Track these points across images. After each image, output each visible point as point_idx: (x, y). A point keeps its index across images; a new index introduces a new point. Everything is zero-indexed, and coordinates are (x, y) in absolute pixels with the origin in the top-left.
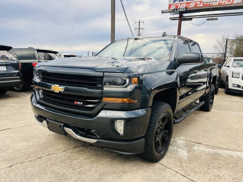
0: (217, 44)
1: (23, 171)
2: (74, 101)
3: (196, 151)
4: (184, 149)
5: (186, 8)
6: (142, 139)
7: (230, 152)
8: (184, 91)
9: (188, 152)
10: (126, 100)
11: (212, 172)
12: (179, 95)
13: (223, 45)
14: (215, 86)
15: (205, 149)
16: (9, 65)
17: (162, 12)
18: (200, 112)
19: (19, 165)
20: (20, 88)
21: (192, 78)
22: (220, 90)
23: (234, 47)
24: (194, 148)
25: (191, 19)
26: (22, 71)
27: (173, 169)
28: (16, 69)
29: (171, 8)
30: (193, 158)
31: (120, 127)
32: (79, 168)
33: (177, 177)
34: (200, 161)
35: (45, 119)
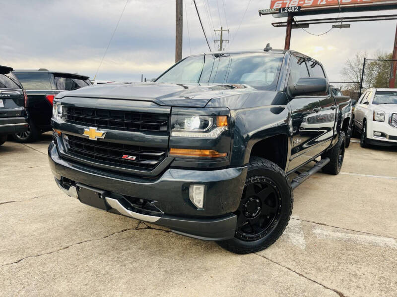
0: (347, 67)
1: (40, 268)
2: (121, 154)
3: (318, 236)
4: (299, 233)
5: (300, 7)
6: (232, 215)
7: (373, 237)
8: (298, 141)
9: (305, 238)
10: (207, 152)
11: (345, 268)
12: (290, 147)
13: (356, 69)
14: (346, 134)
15: (331, 233)
16: (8, 98)
17: (260, 14)
18: (322, 175)
19: (32, 260)
20: (25, 136)
21: (310, 121)
22: (352, 140)
23: (375, 73)
24: (314, 231)
25: (306, 25)
26: (29, 108)
27: (283, 263)
28: (20, 105)
29: (275, 7)
30: (314, 247)
31: (198, 196)
32: (131, 263)
33: (289, 277)
34: (324, 252)
35: (73, 183)
